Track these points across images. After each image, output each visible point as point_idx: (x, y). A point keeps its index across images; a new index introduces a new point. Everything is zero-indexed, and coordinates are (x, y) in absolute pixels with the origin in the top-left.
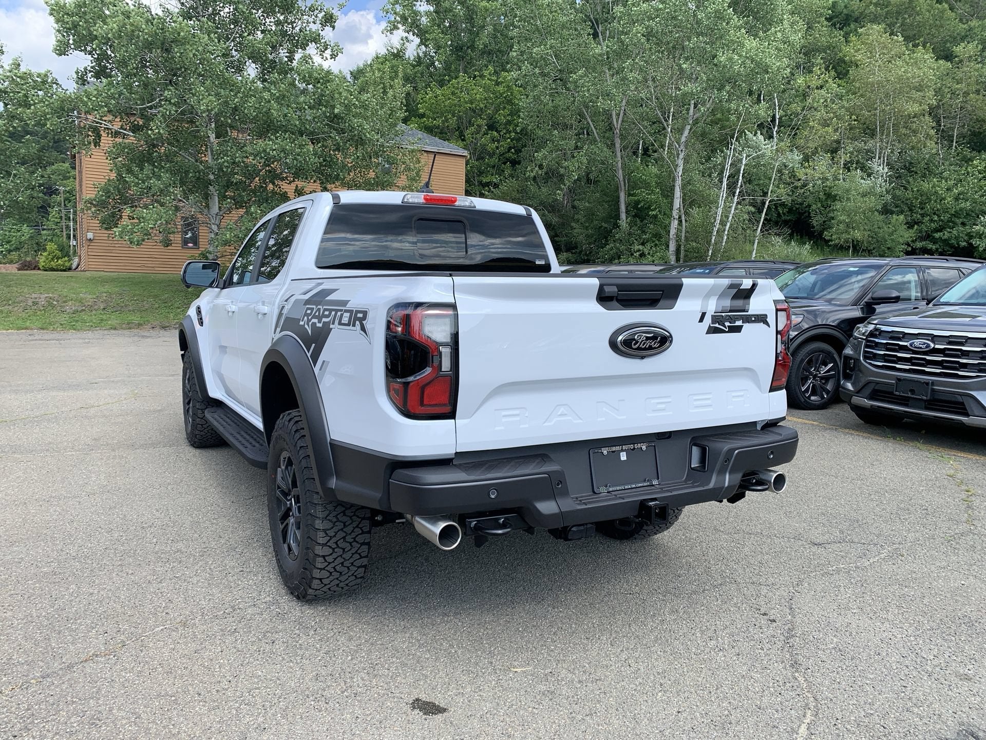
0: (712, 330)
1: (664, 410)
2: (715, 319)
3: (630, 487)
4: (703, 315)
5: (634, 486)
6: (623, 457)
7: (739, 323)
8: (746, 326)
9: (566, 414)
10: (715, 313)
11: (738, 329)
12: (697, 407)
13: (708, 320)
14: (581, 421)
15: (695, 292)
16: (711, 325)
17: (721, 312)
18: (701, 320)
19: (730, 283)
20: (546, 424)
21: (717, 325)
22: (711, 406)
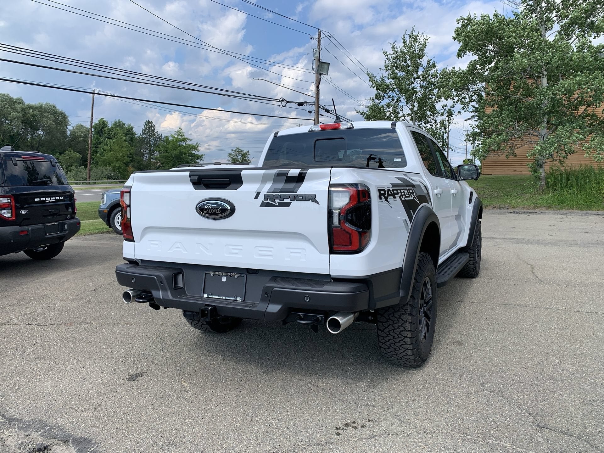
0: (264, 205)
1: (237, 253)
2: (266, 197)
3: (222, 298)
4: (258, 194)
5: (224, 298)
6: (224, 279)
7: (289, 200)
8: (294, 203)
9: (179, 248)
10: (267, 193)
11: (288, 205)
12: (260, 255)
13: (261, 198)
14: (186, 252)
15: (253, 179)
16: (264, 201)
17: (272, 193)
18: (256, 197)
19: (277, 172)
20: (169, 251)
21: (269, 201)
22: (272, 256)
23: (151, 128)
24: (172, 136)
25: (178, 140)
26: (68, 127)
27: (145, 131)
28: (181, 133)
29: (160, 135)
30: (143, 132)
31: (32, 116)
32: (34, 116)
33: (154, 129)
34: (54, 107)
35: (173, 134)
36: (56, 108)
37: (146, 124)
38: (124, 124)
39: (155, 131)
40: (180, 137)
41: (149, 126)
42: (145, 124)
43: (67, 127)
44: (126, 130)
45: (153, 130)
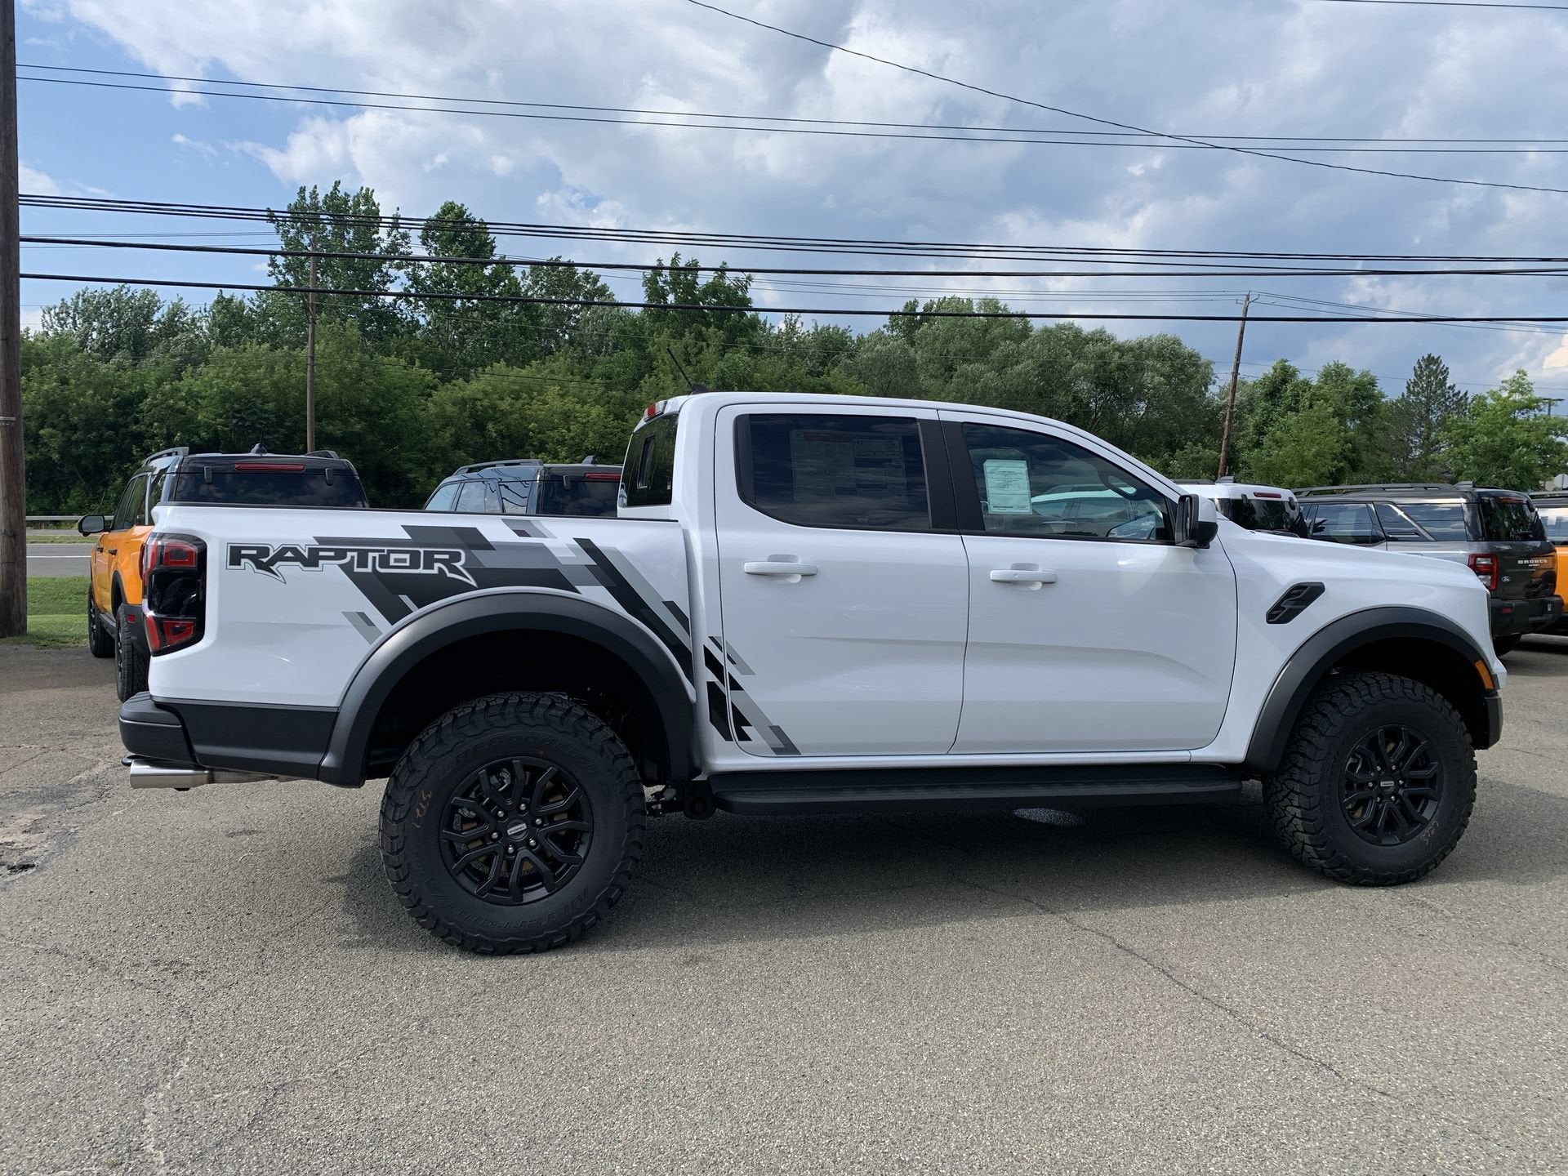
23: (1436, 378)
24: (1493, 394)
25: (1508, 408)
26: (1209, 387)
27: (1416, 384)
28: (1521, 385)
29: (1461, 395)
30: (1408, 388)
31: (1118, 369)
32: (1121, 368)
33: (1445, 379)
34: (1177, 342)
35: (1495, 389)
36: (1180, 344)
37: (1420, 367)
38: (1350, 372)
39: (1448, 385)
40: (1517, 397)
41: (1431, 370)
42: (1417, 366)
43: (1206, 389)
44: (1354, 386)
45: (1442, 383)
